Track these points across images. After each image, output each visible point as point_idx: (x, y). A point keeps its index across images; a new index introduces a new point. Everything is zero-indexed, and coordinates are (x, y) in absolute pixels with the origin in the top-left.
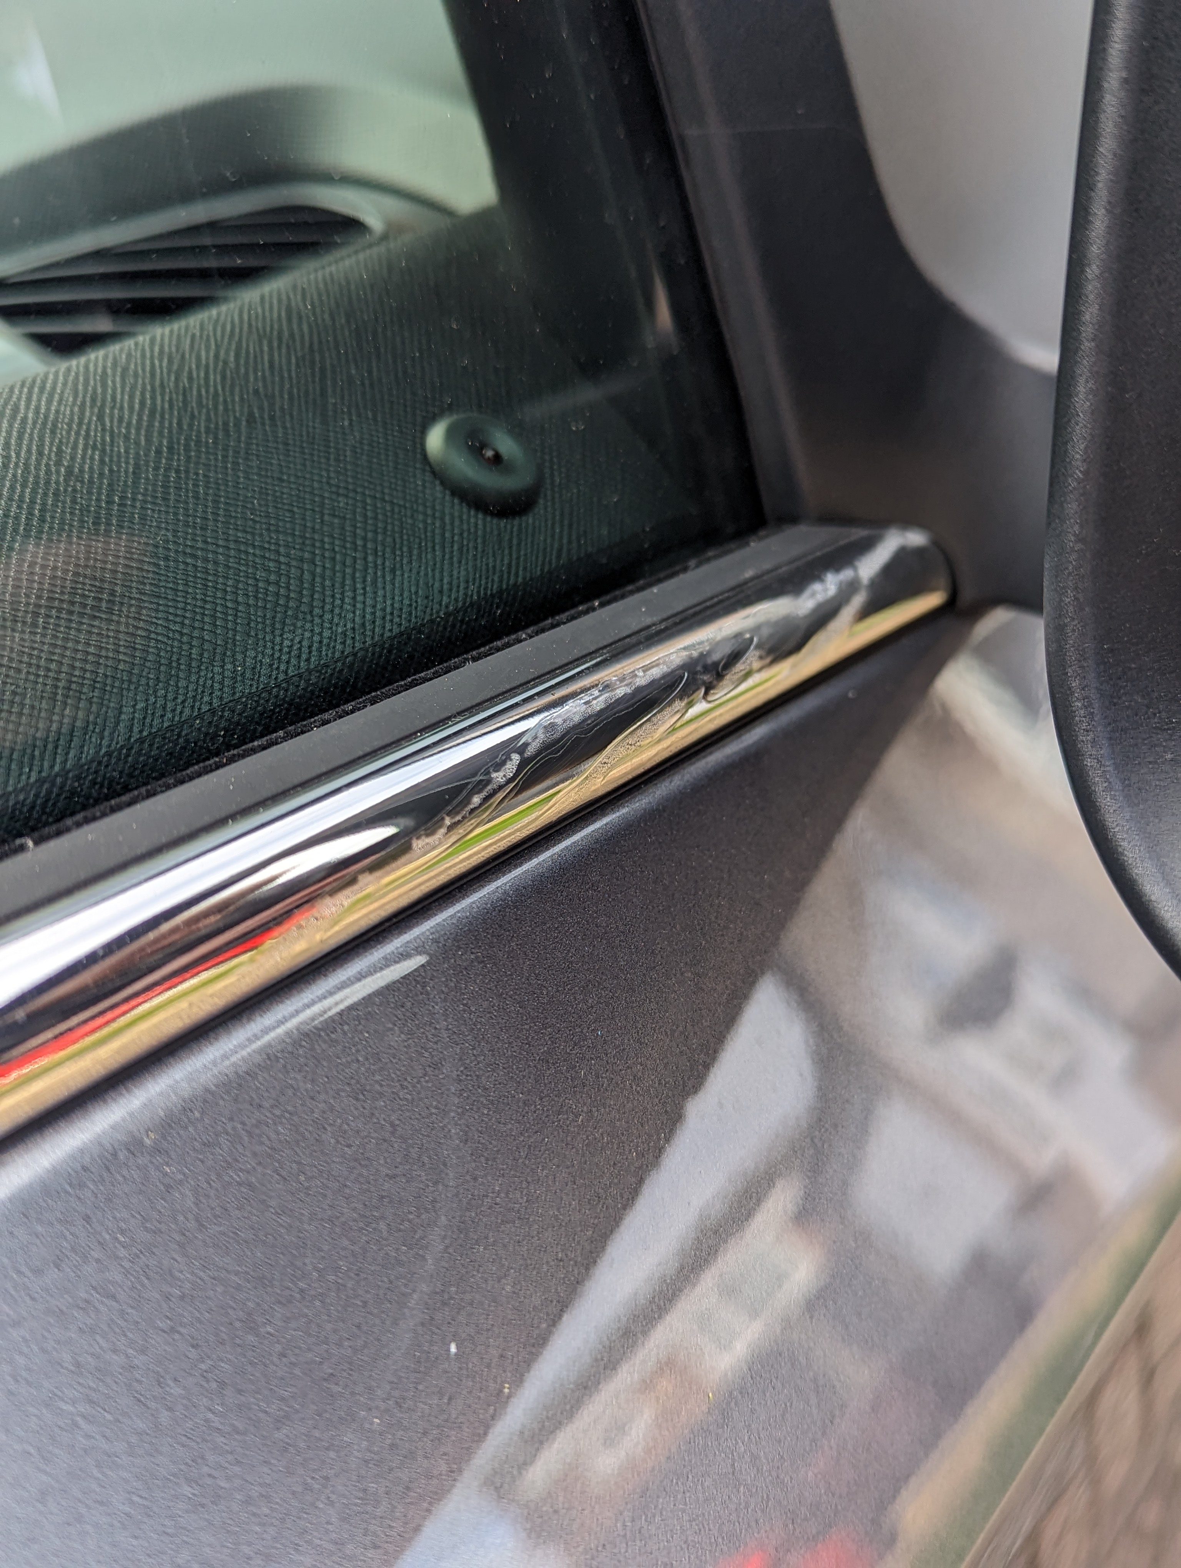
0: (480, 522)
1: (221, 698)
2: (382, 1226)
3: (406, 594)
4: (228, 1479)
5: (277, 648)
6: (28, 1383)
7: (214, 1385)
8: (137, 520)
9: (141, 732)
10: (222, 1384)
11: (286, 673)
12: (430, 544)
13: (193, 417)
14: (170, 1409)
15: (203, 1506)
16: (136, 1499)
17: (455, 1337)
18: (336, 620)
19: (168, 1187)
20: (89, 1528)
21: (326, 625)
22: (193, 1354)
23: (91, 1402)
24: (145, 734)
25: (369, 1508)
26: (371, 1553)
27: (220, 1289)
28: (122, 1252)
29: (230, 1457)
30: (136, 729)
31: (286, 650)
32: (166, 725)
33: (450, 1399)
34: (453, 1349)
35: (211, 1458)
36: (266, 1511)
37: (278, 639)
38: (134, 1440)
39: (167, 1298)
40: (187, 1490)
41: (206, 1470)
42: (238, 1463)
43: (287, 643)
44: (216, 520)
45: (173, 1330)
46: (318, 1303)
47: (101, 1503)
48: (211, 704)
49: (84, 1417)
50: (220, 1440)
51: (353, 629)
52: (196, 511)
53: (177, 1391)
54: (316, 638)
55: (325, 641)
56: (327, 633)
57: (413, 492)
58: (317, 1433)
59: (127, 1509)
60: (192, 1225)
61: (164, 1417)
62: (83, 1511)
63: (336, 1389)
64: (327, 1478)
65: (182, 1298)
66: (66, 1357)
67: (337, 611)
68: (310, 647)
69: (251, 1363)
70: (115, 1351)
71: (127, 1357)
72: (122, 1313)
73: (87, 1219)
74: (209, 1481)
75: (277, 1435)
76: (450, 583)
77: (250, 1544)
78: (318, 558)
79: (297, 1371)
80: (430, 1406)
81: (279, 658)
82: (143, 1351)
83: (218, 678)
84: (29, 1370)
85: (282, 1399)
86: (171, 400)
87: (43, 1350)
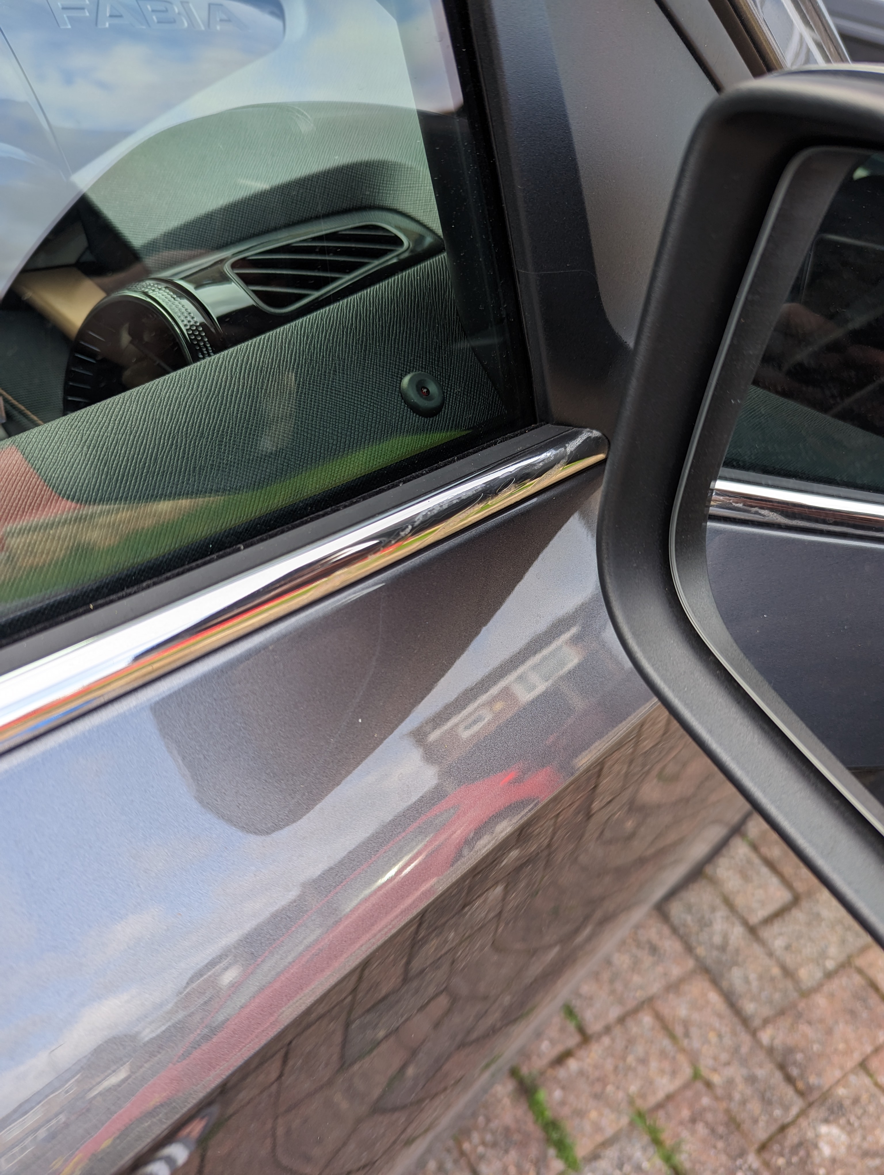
0: (417, 419)
1: (311, 491)
2: (342, 680)
3: (383, 450)
4: (284, 751)
5: (333, 471)
6: (228, 716)
7: (283, 723)
8: (288, 416)
9: (282, 503)
10: (285, 723)
11: (335, 481)
12: (395, 429)
13: (313, 368)
14: (269, 729)
15: (275, 757)
16: (256, 753)
17: (361, 718)
18: (356, 461)
19: (275, 663)
20: (242, 759)
21: (352, 463)
22: (277, 713)
23: (245, 724)
24: (283, 503)
25: (326, 765)
26: (325, 778)
27: (288, 695)
28: (259, 681)
29: (285, 745)
30: (280, 502)
31: (336, 472)
32: (291, 500)
33: (357, 736)
34: (360, 721)
35: (279, 744)
36: (294, 762)
37: (334, 468)
38: (257, 736)
39: (271, 696)
40: (271, 753)
41: (277, 747)
42: (287, 746)
43: (337, 470)
44: (317, 417)
45: (272, 705)
46: (318, 702)
47: (246, 753)
48: (307, 493)
49: (243, 728)
50: (283, 739)
51: (362, 464)
52: (310, 413)
53: (271, 723)
54: (348, 468)
55: (351, 469)
56: (352, 466)
57: (392, 406)
58: (312, 741)
59: (253, 755)
60: (281, 674)
61: (267, 731)
62: (241, 754)
63: (320, 728)
64: (314, 755)
65: (276, 696)
66: (240, 710)
67: (357, 457)
68: (345, 471)
69: (295, 718)
70: (254, 710)
71: (257, 712)
72: (257, 699)
73: (249, 670)
74: (278, 751)
75: (300, 740)
76: (401, 445)
77: (288, 770)
78: (352, 434)
79: (309, 722)
80: (350, 737)
81: (333, 476)
82: (262, 711)
83: (311, 483)
84: (228, 712)
85: (303, 730)
86: (305, 359)
87: (233, 707)
